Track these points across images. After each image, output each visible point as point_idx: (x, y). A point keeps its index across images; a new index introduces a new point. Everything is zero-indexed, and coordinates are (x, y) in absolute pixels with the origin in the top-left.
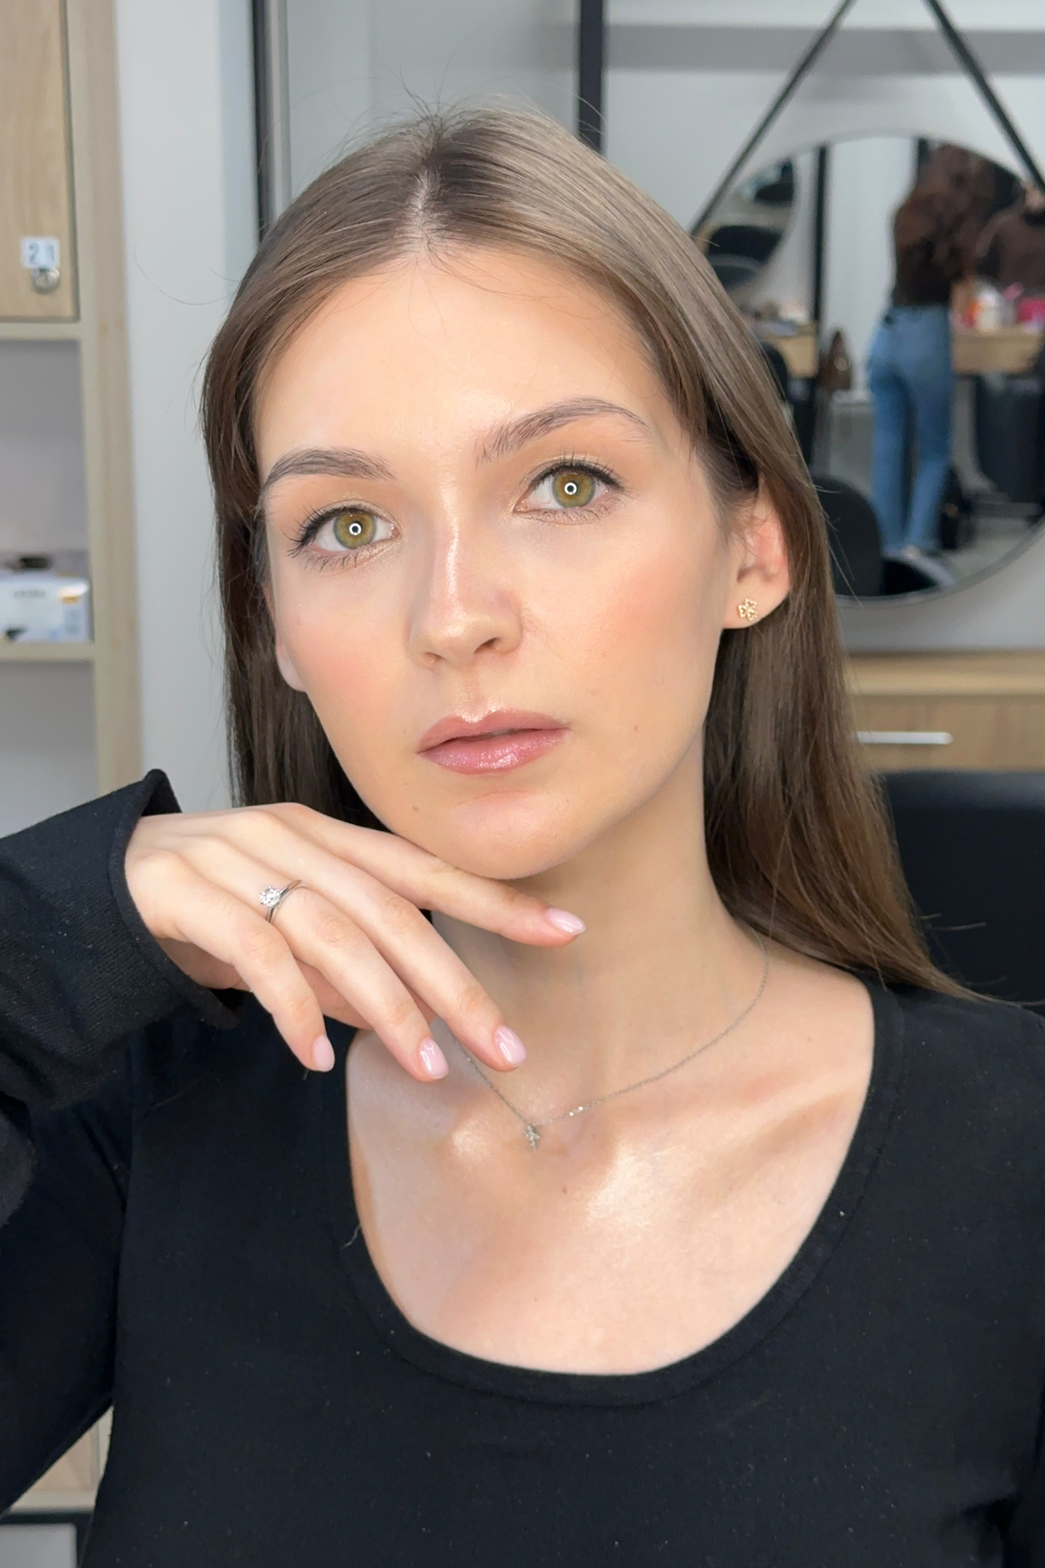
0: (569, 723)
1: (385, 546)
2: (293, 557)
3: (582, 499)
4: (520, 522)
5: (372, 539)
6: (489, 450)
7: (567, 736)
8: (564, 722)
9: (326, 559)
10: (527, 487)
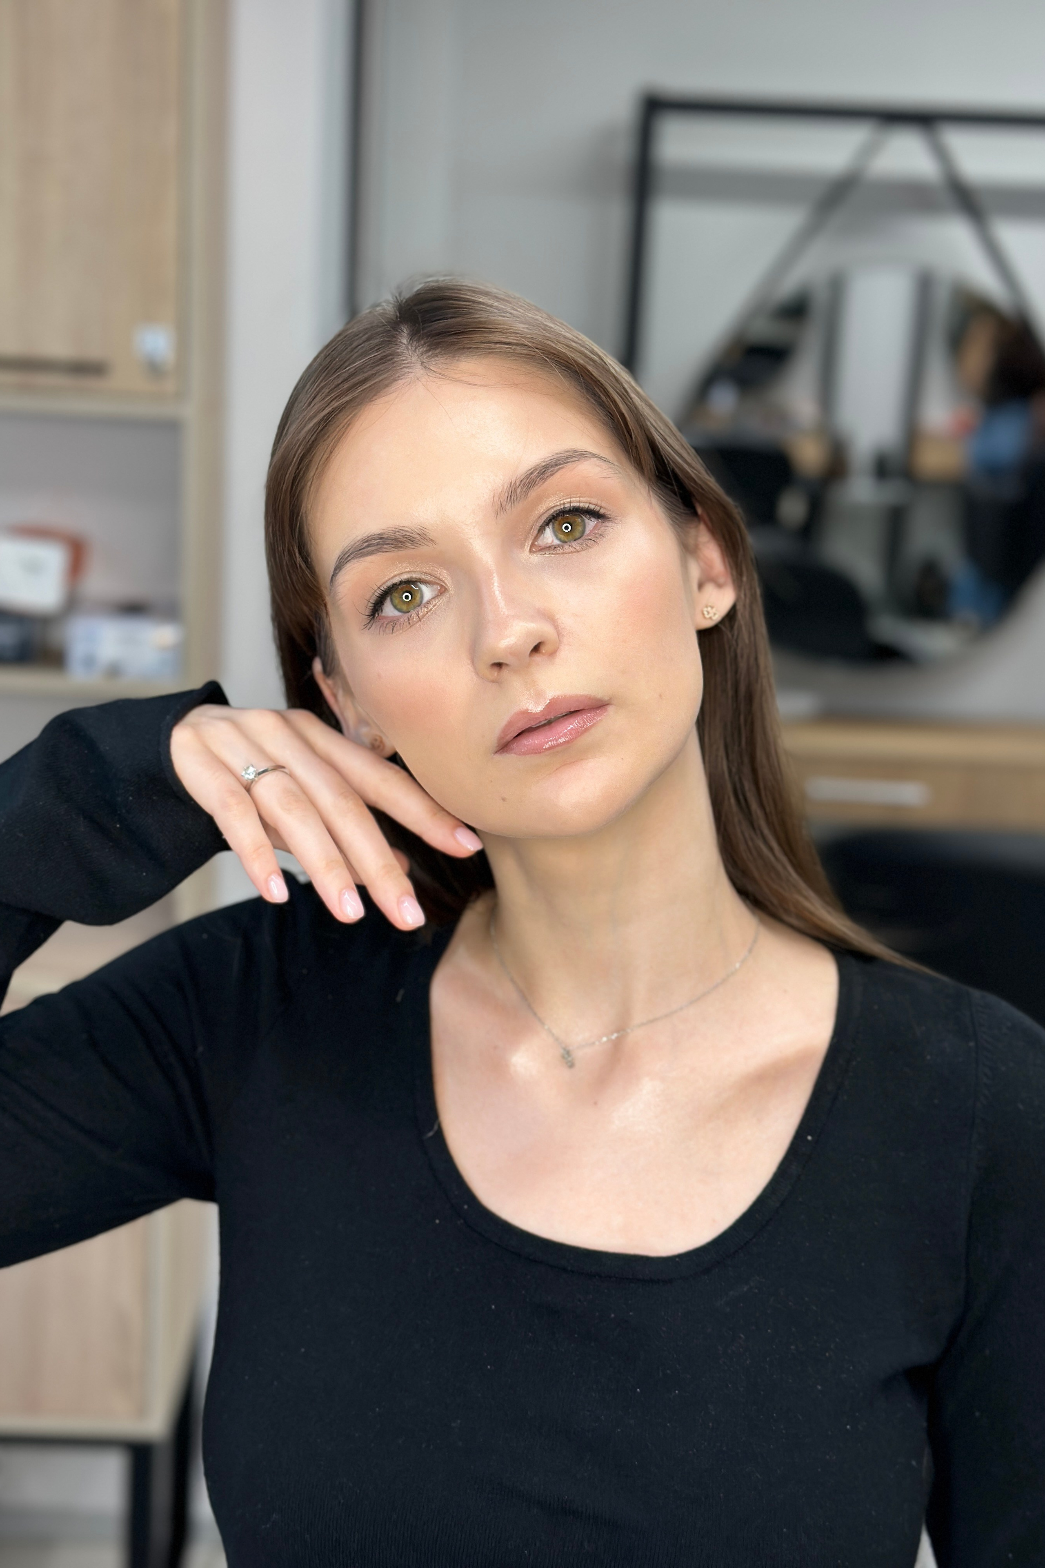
0: (611, 699)
1: (437, 601)
2: (369, 629)
3: (577, 534)
4: (536, 558)
5: (421, 602)
6: (504, 504)
7: (611, 709)
8: (606, 698)
9: (393, 623)
10: (536, 532)
